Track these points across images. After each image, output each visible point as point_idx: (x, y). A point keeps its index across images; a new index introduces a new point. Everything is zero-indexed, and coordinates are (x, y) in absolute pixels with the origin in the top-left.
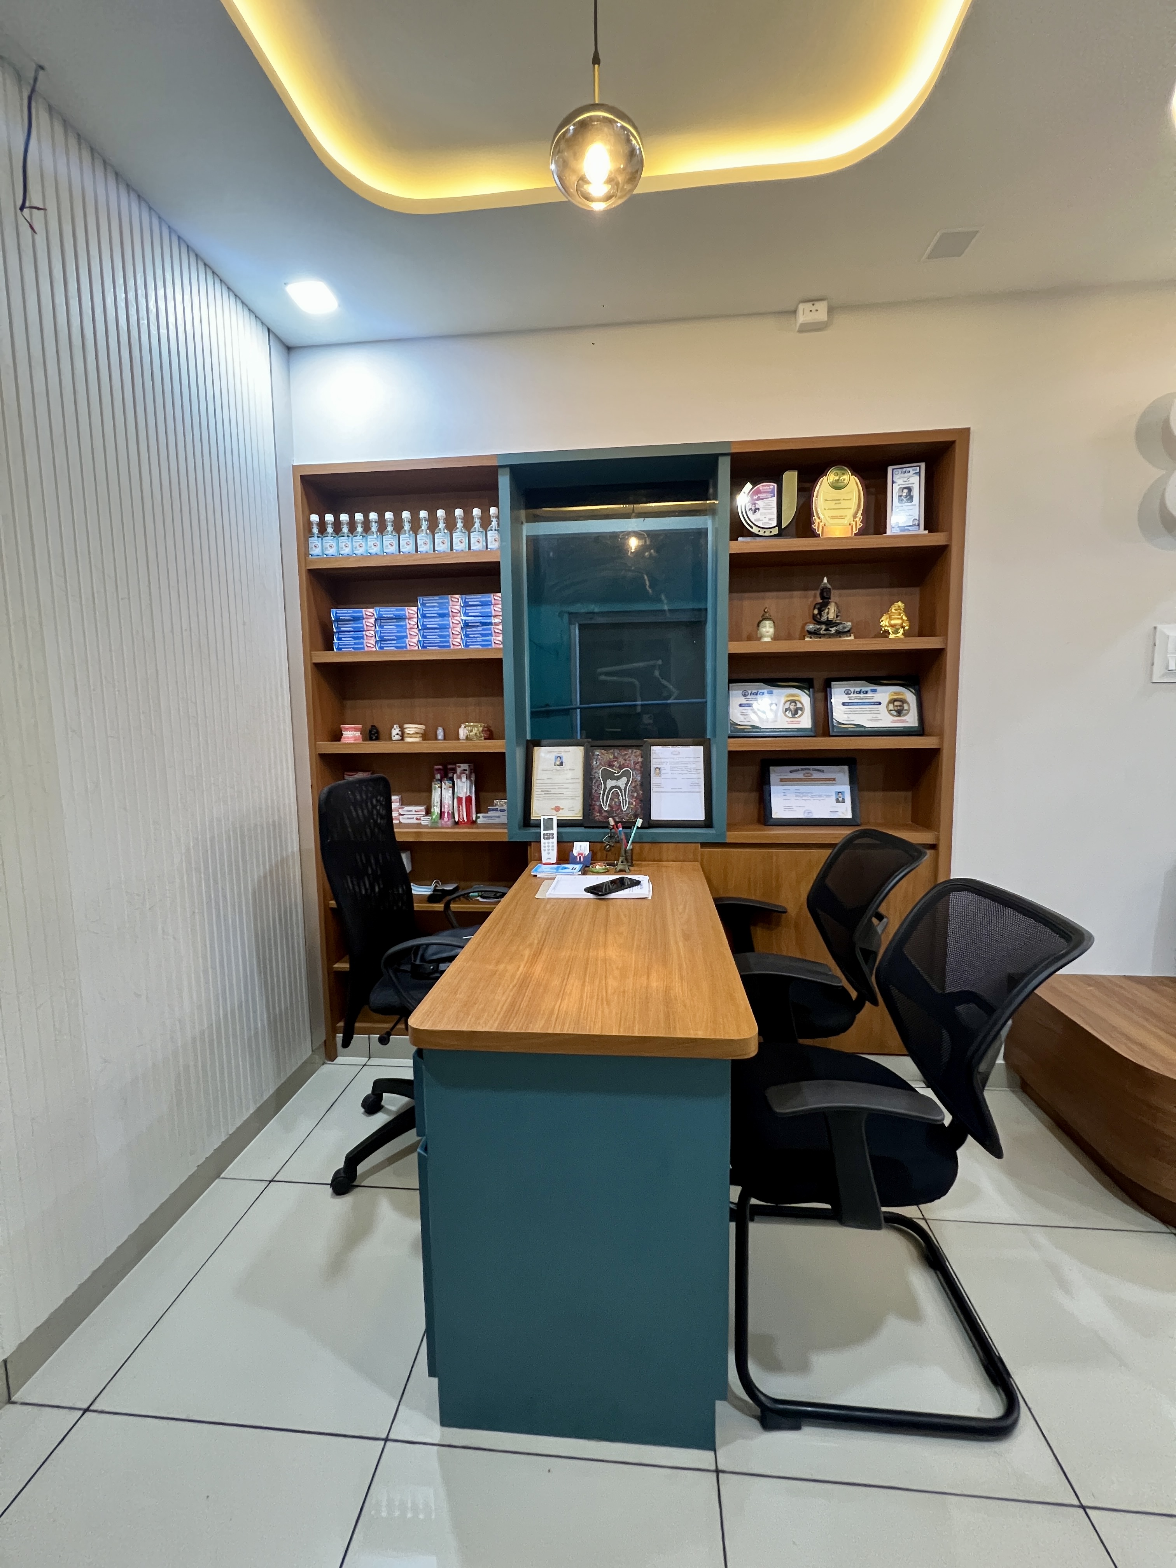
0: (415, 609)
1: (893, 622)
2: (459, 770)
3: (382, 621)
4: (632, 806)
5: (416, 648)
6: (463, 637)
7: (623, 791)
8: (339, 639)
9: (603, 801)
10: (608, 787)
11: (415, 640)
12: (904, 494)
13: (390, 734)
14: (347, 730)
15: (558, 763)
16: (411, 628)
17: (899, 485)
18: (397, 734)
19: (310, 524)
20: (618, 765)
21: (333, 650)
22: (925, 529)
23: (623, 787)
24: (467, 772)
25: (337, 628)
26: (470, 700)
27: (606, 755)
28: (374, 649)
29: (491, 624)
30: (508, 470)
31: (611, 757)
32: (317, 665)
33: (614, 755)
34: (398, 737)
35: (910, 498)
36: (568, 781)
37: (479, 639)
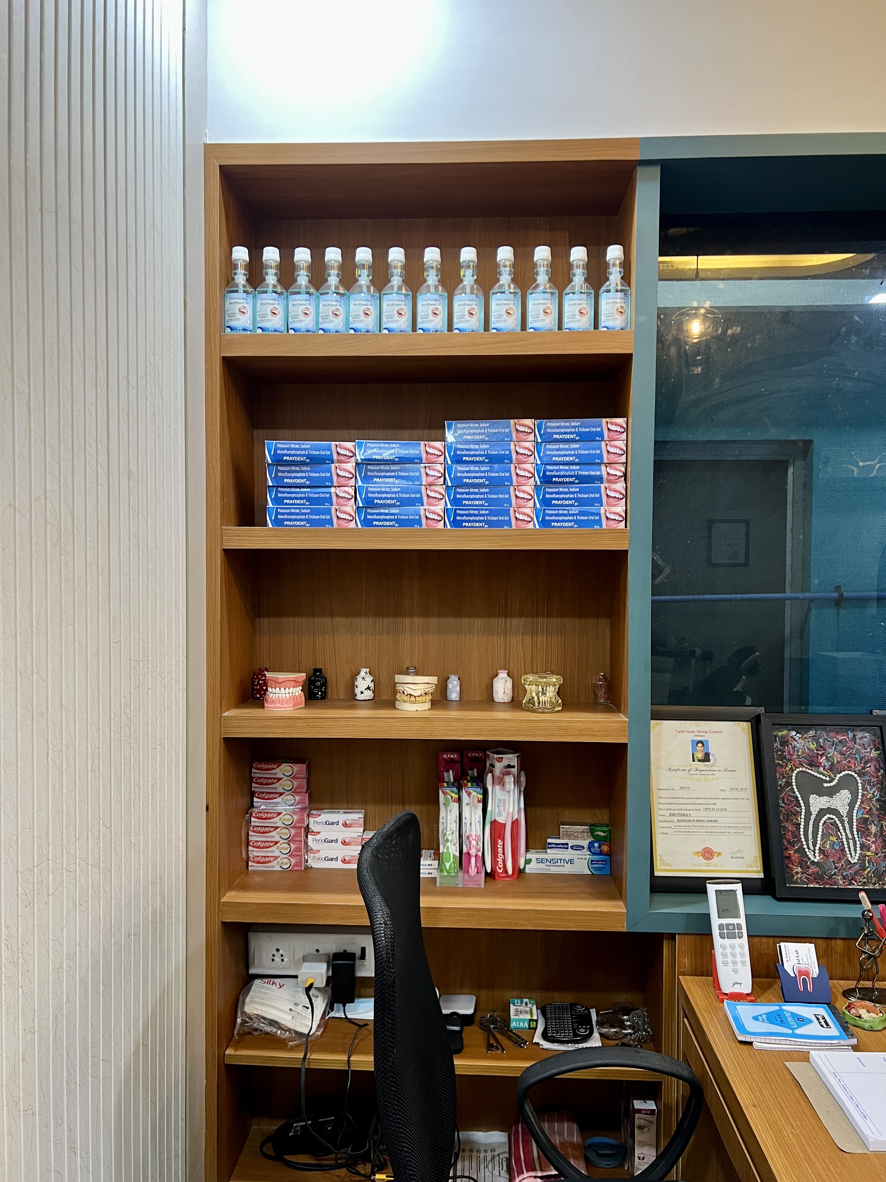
0: (439, 444)
2: (499, 767)
3: (369, 467)
4: (869, 853)
5: (441, 525)
6: (538, 506)
7: (846, 819)
8: (278, 501)
9: (807, 840)
10: (814, 810)
11: (439, 508)
13: (352, 687)
14: (279, 684)
15: (700, 755)
16: (431, 485)
18: (368, 688)
19: (230, 266)
20: (828, 765)
21: (266, 525)
23: (844, 811)
24: (515, 771)
25: (275, 478)
26: (516, 622)
27: (800, 741)
28: (352, 525)
29: (600, 479)
30: (657, 171)
31: (813, 746)
32: (231, 555)
33: (818, 742)
34: (369, 695)
36: (723, 795)
37: (574, 510)
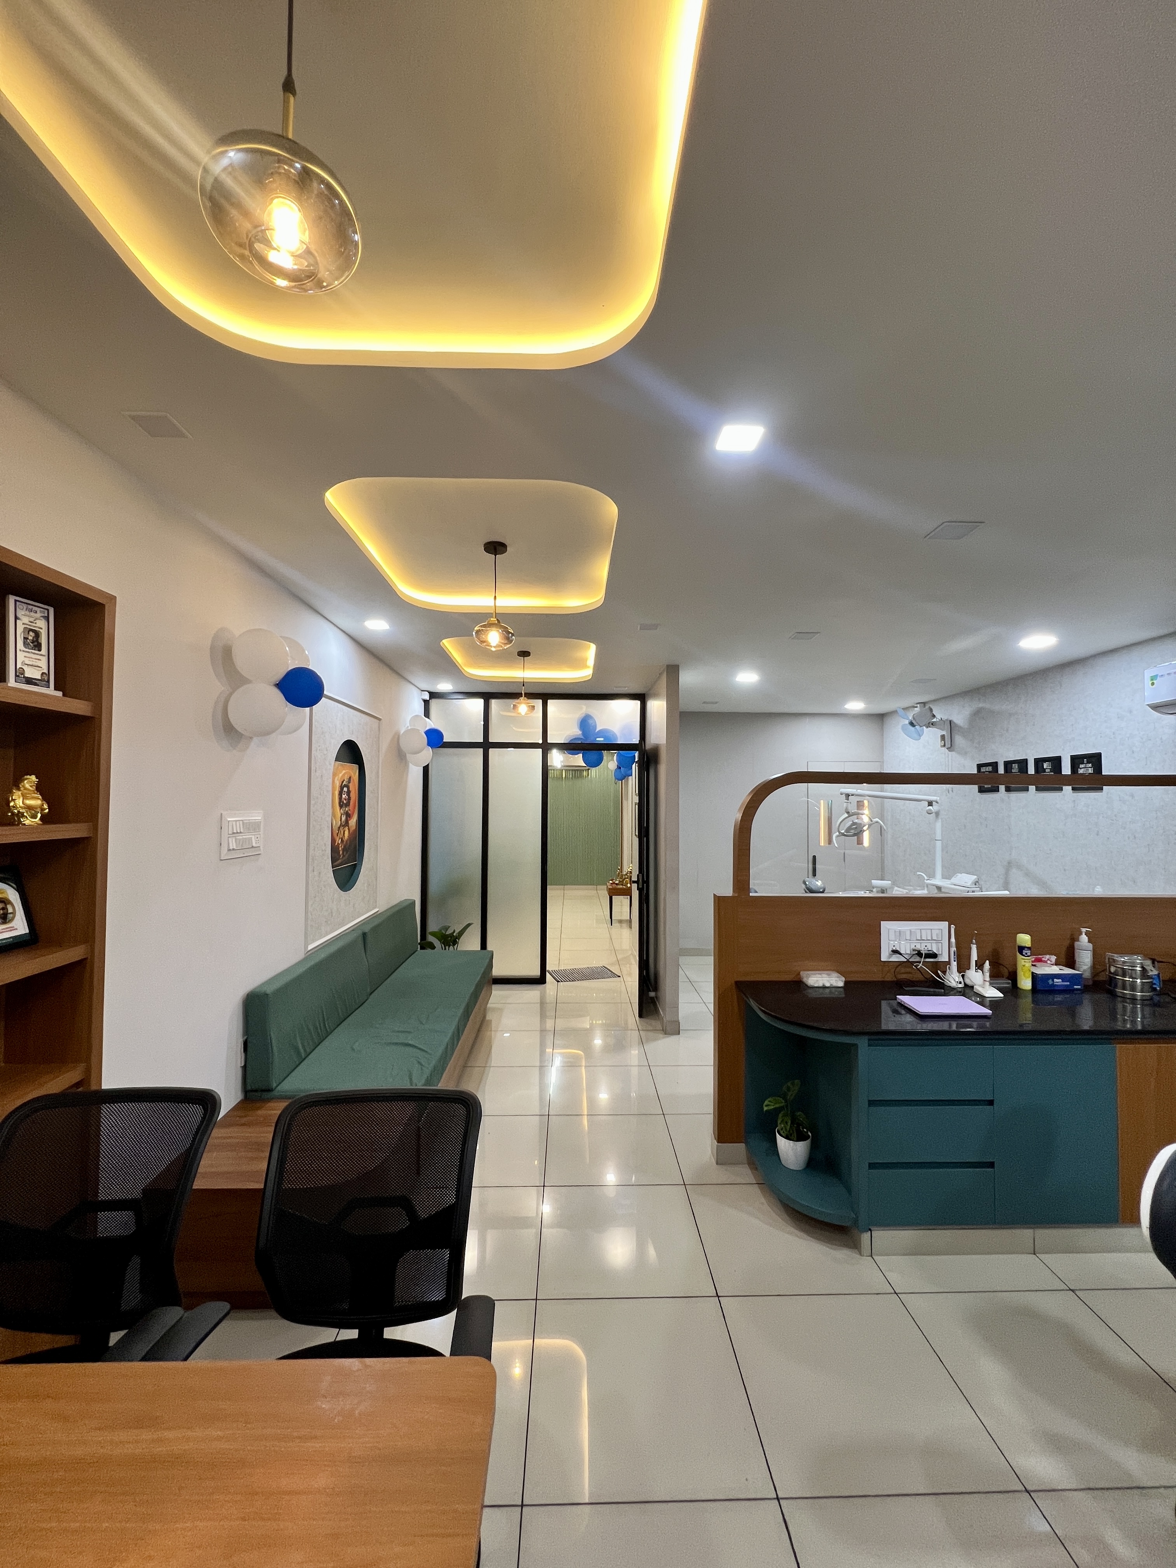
1: (28, 802)
12: (30, 638)
17: (23, 624)
22: (55, 689)
35: (38, 647)
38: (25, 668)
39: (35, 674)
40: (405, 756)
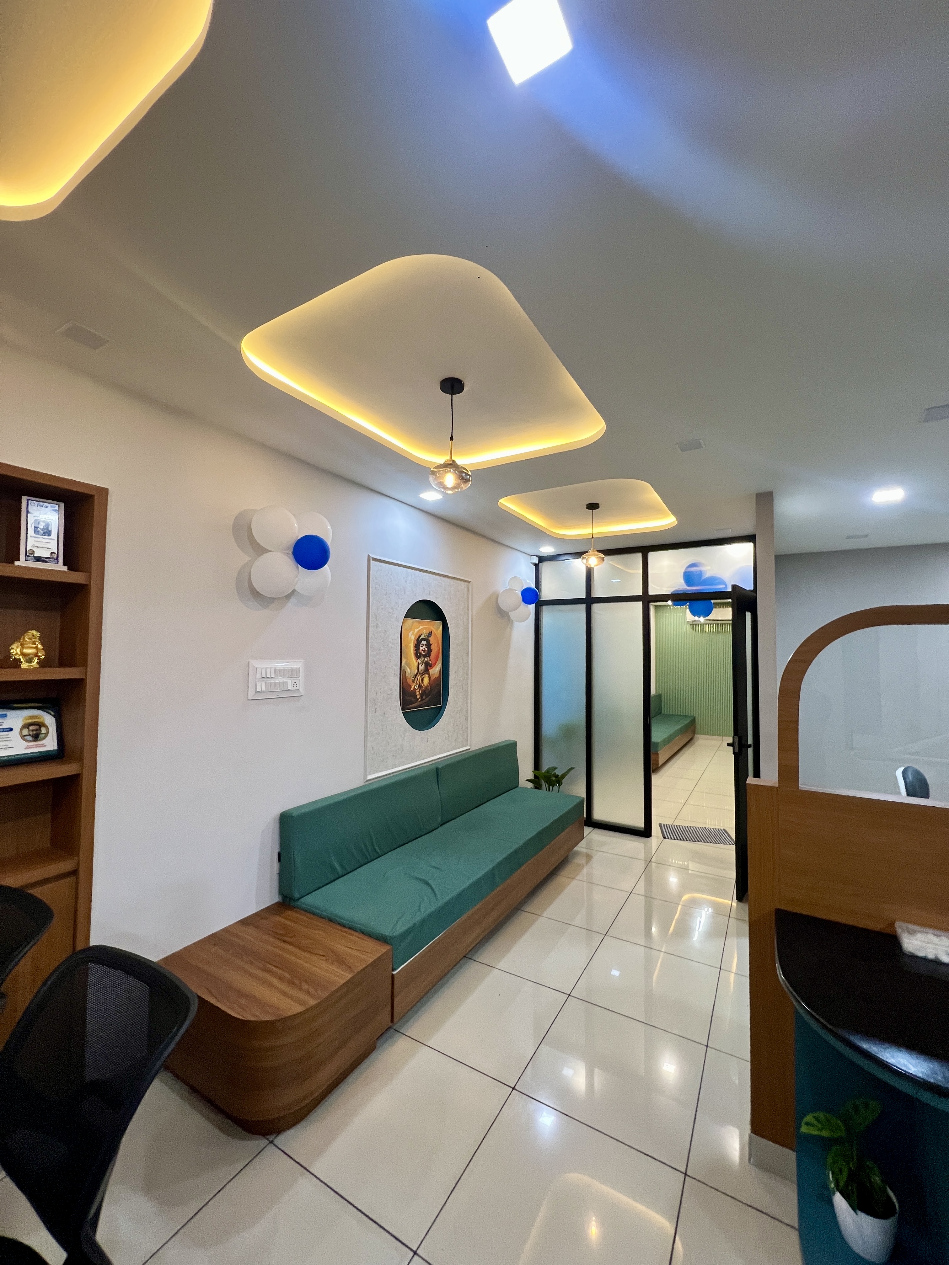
1: (25, 651)
12: (40, 528)
17: (34, 516)
35: (48, 533)
38: (35, 549)
39: (46, 554)
40: (507, 614)
